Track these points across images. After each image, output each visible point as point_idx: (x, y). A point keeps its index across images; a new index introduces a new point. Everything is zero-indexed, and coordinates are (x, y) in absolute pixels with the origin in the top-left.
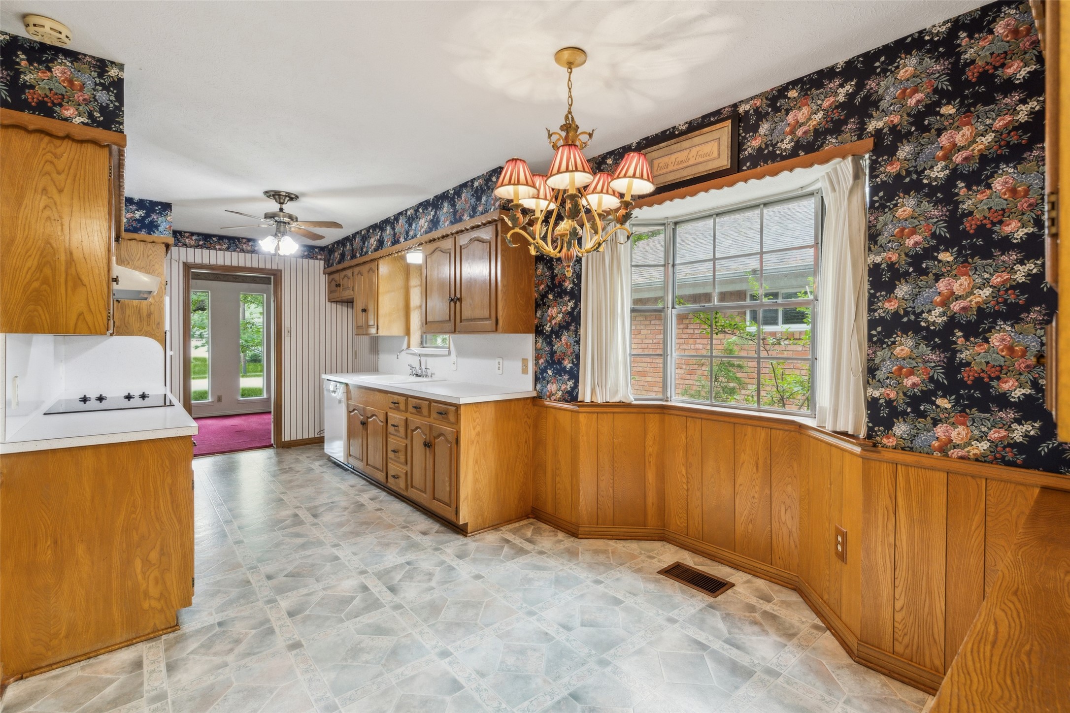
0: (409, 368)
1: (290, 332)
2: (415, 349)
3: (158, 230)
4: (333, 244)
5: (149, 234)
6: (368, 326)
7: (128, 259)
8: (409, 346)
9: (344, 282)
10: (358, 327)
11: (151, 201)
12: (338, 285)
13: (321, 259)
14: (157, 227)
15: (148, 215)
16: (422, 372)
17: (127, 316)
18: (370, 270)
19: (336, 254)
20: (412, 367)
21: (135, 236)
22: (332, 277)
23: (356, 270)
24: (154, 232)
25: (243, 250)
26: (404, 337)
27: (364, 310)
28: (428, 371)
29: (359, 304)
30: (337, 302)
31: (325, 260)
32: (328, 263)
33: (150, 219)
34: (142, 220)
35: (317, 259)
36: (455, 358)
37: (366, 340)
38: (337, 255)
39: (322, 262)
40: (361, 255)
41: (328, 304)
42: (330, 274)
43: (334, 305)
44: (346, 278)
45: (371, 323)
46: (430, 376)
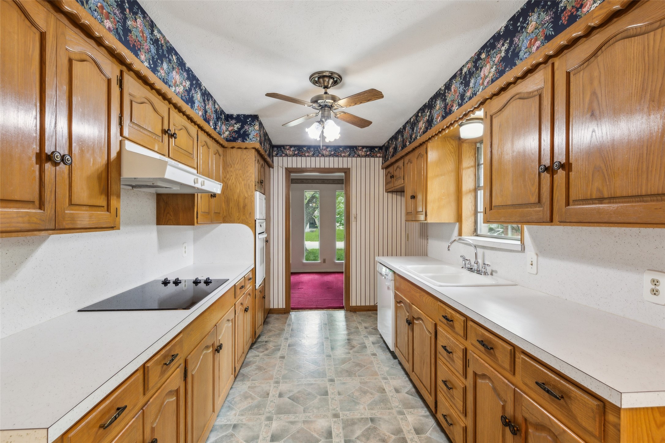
0: (461, 259)
1: (356, 218)
2: (469, 238)
3: (249, 138)
4: (388, 142)
5: (243, 141)
6: (417, 213)
7: (231, 163)
8: (460, 234)
9: (397, 173)
10: (407, 214)
11: (244, 115)
12: (392, 177)
13: (380, 157)
14: (248, 135)
15: (242, 127)
16: (478, 267)
17: (230, 208)
18: (420, 156)
19: (391, 148)
20: (465, 260)
21: (234, 144)
22: (388, 170)
23: (407, 159)
24: (246, 140)
25: (323, 155)
26: (454, 224)
27: (413, 197)
28: (487, 267)
29: (409, 192)
30: (392, 192)
31: (383, 157)
32: (385, 159)
33: (243, 130)
34: (238, 132)
35: (377, 157)
36: (535, 257)
37: (416, 226)
38: (391, 150)
39: (381, 159)
40: (410, 143)
41: (386, 194)
42: (387, 168)
43: (390, 195)
44: (398, 169)
45: (420, 209)
46: (489, 273)
